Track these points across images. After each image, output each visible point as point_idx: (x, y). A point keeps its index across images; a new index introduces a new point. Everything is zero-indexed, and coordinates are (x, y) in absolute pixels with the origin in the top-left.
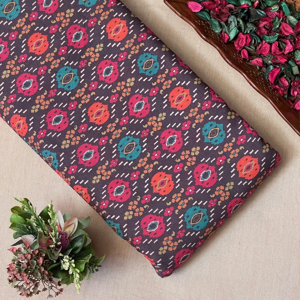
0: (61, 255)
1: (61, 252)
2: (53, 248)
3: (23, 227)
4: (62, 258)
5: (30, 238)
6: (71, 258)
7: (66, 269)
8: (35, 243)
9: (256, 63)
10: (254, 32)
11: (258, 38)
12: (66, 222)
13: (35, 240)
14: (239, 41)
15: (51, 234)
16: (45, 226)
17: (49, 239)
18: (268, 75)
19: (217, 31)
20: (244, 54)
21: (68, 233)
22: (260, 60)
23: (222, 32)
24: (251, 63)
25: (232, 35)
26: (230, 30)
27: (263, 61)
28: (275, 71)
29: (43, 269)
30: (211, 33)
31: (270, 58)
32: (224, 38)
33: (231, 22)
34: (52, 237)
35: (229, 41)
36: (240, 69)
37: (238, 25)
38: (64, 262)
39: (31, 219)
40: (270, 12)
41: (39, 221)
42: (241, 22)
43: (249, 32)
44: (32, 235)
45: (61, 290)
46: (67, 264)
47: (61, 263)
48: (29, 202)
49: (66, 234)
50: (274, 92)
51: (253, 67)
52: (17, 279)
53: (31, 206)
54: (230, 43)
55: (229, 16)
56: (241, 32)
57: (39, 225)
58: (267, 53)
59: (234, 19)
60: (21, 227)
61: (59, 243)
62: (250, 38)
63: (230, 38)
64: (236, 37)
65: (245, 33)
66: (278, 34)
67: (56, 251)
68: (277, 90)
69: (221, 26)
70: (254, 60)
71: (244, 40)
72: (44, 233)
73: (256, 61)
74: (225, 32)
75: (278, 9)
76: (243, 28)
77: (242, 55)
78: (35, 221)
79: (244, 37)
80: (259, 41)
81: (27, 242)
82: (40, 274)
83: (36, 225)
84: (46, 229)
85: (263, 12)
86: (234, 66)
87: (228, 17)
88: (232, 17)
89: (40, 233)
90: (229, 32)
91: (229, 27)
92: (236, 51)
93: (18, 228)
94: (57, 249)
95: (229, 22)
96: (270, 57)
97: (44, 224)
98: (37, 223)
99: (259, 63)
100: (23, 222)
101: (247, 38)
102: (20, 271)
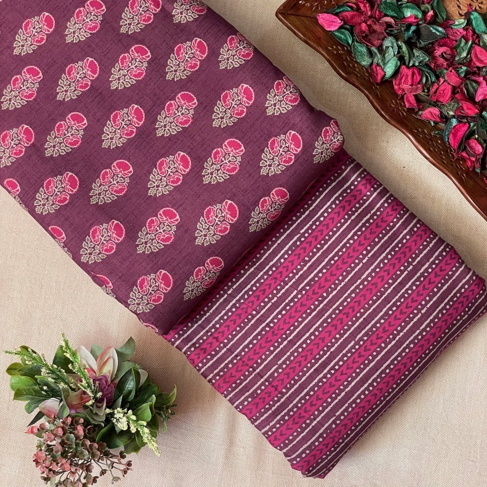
0: (108, 411)
1: (108, 407)
2: (92, 406)
3: (35, 391)
4: (112, 415)
5: (52, 404)
6: (126, 410)
7: (125, 428)
8: (62, 408)
9: (429, 116)
10: (426, 64)
11: (432, 74)
12: (98, 360)
13: (61, 404)
14: (401, 79)
15: (81, 385)
16: (68, 378)
17: (81, 395)
18: (448, 135)
19: (364, 63)
20: (409, 101)
21: (108, 374)
22: (436, 111)
23: (372, 64)
24: (420, 116)
25: (389, 70)
26: (387, 60)
27: (441, 112)
28: (460, 128)
29: (88, 443)
30: (354, 66)
31: (451, 107)
32: (375, 75)
33: (387, 47)
34: (85, 388)
35: (384, 79)
36: (403, 128)
37: (399, 52)
38: (118, 420)
39: (42, 375)
40: (452, 28)
41: (55, 372)
42: (404, 48)
43: (417, 64)
44: (53, 398)
45: (129, 464)
46: (123, 420)
47: (113, 423)
48: (29, 350)
49: (105, 377)
50: (459, 163)
51: (424, 123)
52: (54, 472)
53: (34, 355)
54: (387, 83)
55: (385, 37)
56: (404, 64)
57: (58, 379)
58: (447, 99)
59: (392, 43)
60: (31, 392)
61: (99, 394)
62: (419, 73)
63: (385, 75)
64: (397, 72)
65: (411, 65)
66: (464, 68)
67: (100, 407)
68: (463, 159)
69: (371, 54)
70: (426, 111)
71: (410, 77)
72: (70, 387)
73: (429, 113)
74: (378, 65)
75: (465, 24)
76: (407, 58)
77: (406, 103)
78: (50, 374)
79: (410, 72)
80: (434, 79)
81: (49, 411)
82: (86, 452)
83: (53, 381)
84: (72, 381)
85: (440, 29)
86: (393, 122)
87: (383, 40)
88: (390, 38)
89: (65, 390)
90: (385, 64)
91: (384, 56)
92: (397, 95)
93: (27, 394)
94: (99, 405)
95: (384, 48)
96: (452, 105)
97: (65, 374)
98: (54, 376)
99: (435, 116)
100: (32, 383)
101: (413, 74)
102: (54, 459)
